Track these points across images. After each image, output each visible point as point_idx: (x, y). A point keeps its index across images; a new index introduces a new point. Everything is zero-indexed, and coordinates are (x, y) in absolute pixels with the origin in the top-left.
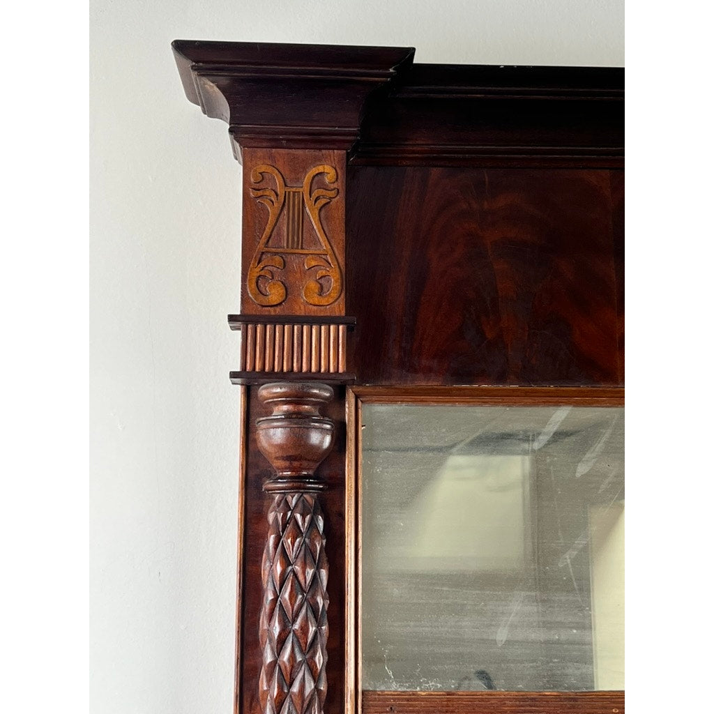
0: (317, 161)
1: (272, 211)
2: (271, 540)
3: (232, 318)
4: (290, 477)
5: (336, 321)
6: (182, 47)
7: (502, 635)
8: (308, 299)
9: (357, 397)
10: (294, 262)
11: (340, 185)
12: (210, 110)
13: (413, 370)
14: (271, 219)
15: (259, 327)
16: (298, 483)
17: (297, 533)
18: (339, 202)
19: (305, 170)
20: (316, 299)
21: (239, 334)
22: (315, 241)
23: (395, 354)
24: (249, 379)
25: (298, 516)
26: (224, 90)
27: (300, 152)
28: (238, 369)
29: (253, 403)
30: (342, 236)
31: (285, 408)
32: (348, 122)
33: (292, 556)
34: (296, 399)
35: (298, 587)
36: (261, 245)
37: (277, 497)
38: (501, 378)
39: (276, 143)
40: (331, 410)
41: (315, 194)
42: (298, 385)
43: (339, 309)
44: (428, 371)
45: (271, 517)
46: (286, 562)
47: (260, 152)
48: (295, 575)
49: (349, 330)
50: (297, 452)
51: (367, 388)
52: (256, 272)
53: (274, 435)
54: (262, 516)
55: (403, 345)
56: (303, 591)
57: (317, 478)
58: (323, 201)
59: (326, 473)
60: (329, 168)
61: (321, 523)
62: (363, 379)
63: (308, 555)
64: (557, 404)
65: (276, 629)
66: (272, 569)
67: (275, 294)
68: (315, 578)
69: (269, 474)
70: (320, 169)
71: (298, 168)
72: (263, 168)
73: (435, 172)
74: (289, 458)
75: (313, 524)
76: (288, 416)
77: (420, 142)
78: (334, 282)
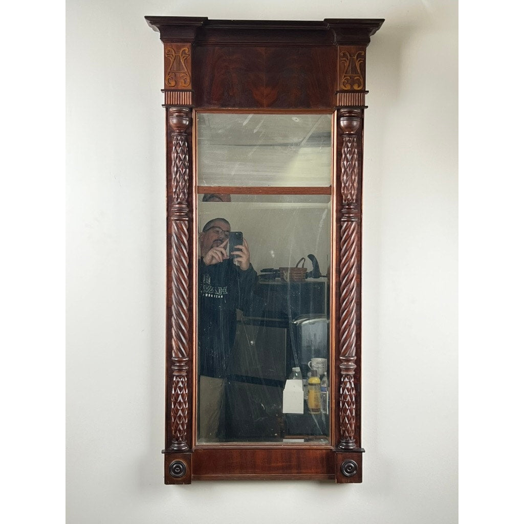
0: (184, 46)
1: (172, 60)
2: (174, 148)
3: (162, 90)
4: (179, 132)
5: (189, 91)
6: (147, 17)
7: (233, 173)
8: (181, 85)
9: (196, 111)
10: (178, 75)
11: (190, 53)
12: (155, 30)
13: (210, 104)
14: (172, 63)
15: (169, 92)
16: (180, 134)
17: (180, 146)
18: (190, 58)
19: (180, 49)
20: (184, 85)
21: (164, 94)
22: (183, 69)
23: (206, 99)
24: (167, 106)
25: (180, 142)
26: (158, 28)
27: (179, 44)
28: (164, 104)
29: (168, 112)
30: (190, 68)
31: (177, 114)
32: (191, 35)
33: (179, 151)
34: (179, 112)
35: (180, 160)
36: (169, 70)
37: (175, 137)
38: (234, 106)
39: (172, 42)
40: (188, 115)
41: (183, 55)
42: (179, 108)
43: (190, 87)
44: (214, 104)
45: (174, 142)
46: (177, 153)
47: (169, 44)
48: (180, 157)
49: (193, 93)
50: (180, 126)
51: (198, 109)
52: (168, 77)
53: (174, 121)
54: (172, 142)
55: (208, 97)
56: (181, 160)
57: (185, 133)
58: (185, 58)
59: (188, 131)
60: (187, 49)
61: (186, 144)
62: (196, 107)
63: (183, 151)
64: (249, 113)
65: (176, 169)
66: (174, 155)
67: (173, 83)
68: (185, 157)
69: (174, 132)
70: (184, 49)
71: (179, 48)
72: (170, 49)
73: (217, 48)
74: (177, 127)
75: (184, 144)
76: (177, 116)
77: (213, 39)
78: (188, 80)
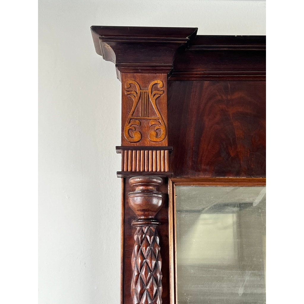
0: (154, 78)
1: (135, 100)
2: (136, 247)
3: (117, 148)
4: (144, 219)
5: (164, 149)
6: (95, 29)
7: (241, 291)
8: (151, 139)
9: (173, 183)
10: (145, 123)
11: (165, 89)
12: (106, 57)
13: (198, 170)
14: (134, 104)
15: (130, 152)
16: (148, 222)
17: (148, 244)
18: (164, 97)
19: (149, 82)
20: (155, 139)
21: (120, 155)
22: (154, 113)
23: (190, 163)
24: (125, 175)
25: (148, 237)
26: (113, 47)
27: (147, 75)
28: (120, 170)
29: (126, 185)
30: (166, 111)
31: (141, 188)
32: (168, 61)
33: (145, 254)
34: (146, 184)
35: (148, 269)
36: (130, 116)
37: (138, 228)
38: (238, 174)
39: (136, 71)
40: (162, 188)
41: (154, 93)
42: (147, 177)
43: (165, 143)
44: (205, 171)
45: (135, 237)
46: (143, 258)
47: (129, 75)
48: (147, 264)
49: (170, 153)
50: (147, 208)
51: (178, 179)
52: (127, 127)
53: (136, 200)
54: (131, 237)
55: (193, 159)
56: (151, 271)
57: (156, 219)
58: (157, 96)
59: (160, 217)
60: (160, 82)
61: (158, 240)
62: (176, 175)
63: (153, 254)
65: (139, 289)
66: (136, 261)
67: (136, 137)
68: (156, 265)
69: (134, 218)
70: (156, 82)
71: (146, 82)
72: (131, 82)
73: (206, 83)
74: (144, 210)
75: (154, 240)
76: (143, 191)
77: (200, 70)
78: (163, 131)
